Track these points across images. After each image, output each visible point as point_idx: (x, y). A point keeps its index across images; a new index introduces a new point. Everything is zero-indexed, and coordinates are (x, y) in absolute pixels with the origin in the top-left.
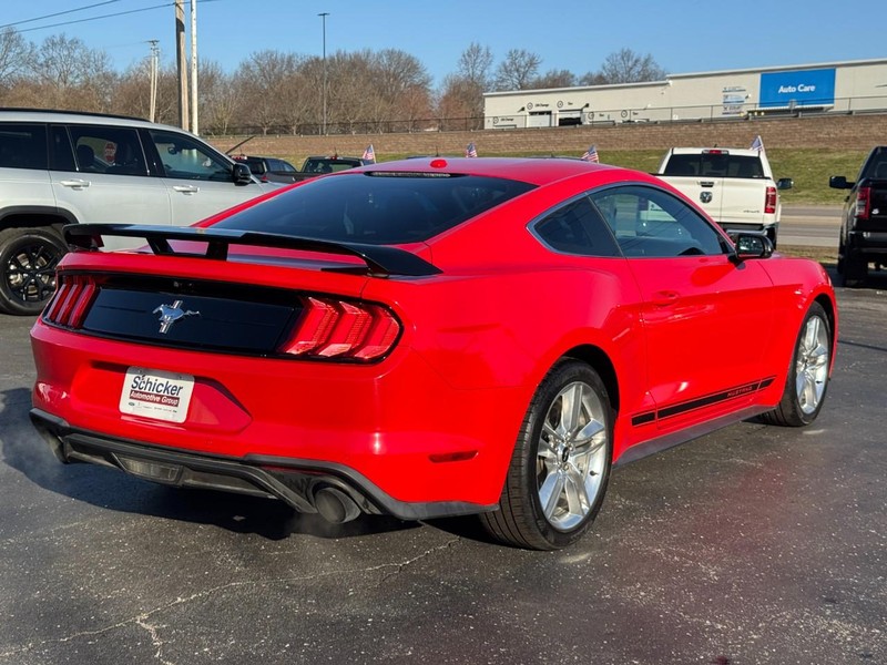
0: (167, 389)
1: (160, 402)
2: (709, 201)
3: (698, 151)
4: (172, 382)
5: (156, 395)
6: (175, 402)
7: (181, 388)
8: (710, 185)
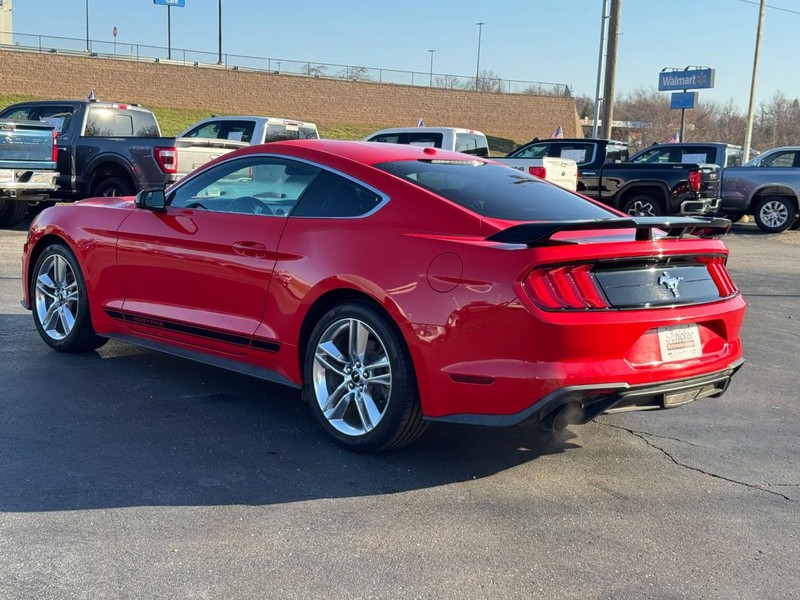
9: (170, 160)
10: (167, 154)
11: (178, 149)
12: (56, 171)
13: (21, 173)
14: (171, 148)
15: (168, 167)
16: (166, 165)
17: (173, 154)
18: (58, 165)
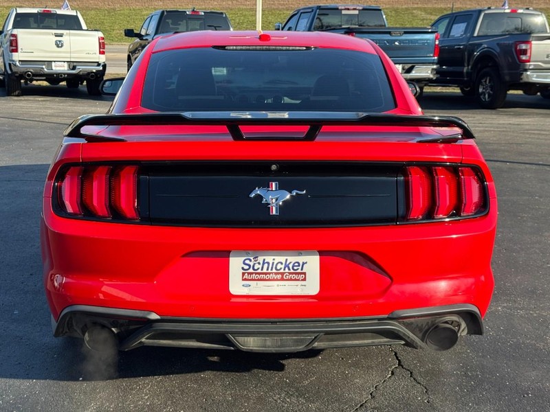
0: (287, 266)
1: (282, 279)
2: (61, 47)
3: (35, 11)
4: (293, 259)
5: (276, 274)
6: (301, 277)
7: (304, 264)
8: (61, 35)
9: (524, 52)
10: (524, 47)
11: (533, 42)
12: (437, 64)
13: (407, 67)
14: (527, 42)
15: (524, 58)
16: (521, 56)
17: (528, 46)
18: (439, 59)
